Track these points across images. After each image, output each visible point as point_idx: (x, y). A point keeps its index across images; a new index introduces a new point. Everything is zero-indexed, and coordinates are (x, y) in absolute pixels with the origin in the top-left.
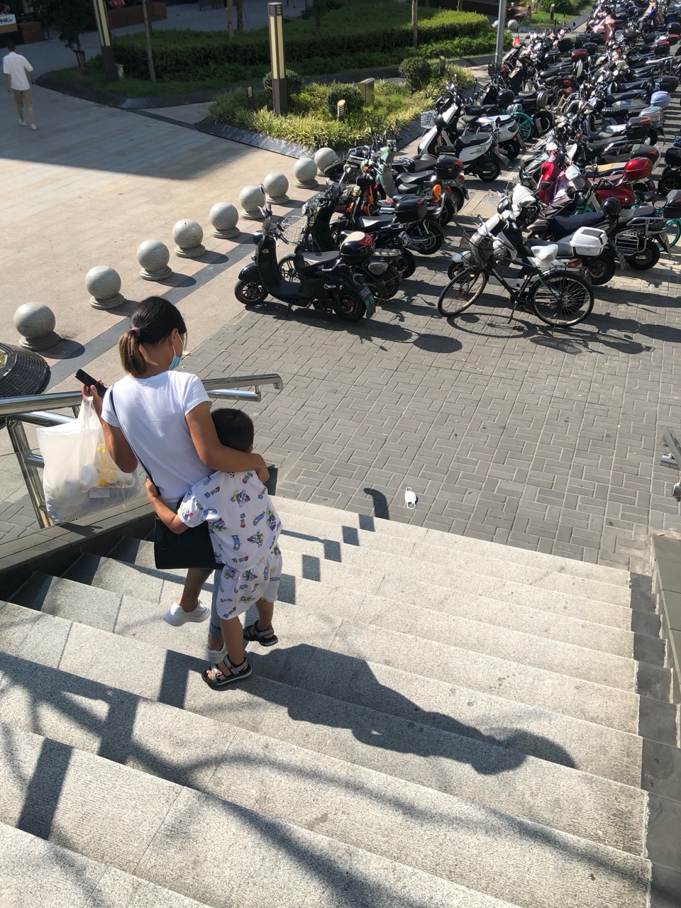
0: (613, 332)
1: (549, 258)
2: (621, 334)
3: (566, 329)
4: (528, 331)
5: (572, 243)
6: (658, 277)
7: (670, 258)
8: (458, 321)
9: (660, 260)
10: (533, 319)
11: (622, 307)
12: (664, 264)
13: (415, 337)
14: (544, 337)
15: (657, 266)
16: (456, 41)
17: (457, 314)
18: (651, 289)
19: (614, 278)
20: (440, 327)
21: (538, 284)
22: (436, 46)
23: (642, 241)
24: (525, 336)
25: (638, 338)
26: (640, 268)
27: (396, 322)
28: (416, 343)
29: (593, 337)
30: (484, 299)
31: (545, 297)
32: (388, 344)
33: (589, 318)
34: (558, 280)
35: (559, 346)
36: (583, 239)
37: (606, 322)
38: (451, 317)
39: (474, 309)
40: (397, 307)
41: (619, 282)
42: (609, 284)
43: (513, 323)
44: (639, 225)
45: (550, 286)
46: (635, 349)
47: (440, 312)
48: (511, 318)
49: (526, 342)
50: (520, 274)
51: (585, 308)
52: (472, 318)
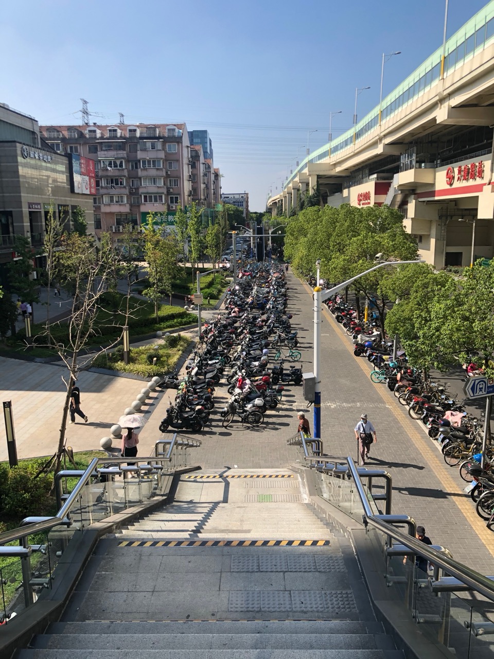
0: (270, 426)
1: (251, 408)
2: (272, 426)
3: (258, 426)
4: (248, 428)
5: (255, 403)
6: (278, 410)
7: (281, 404)
8: (228, 428)
9: (278, 405)
10: (249, 425)
11: (271, 419)
12: (279, 406)
13: (218, 433)
14: (253, 429)
15: (277, 407)
16: (175, 320)
17: (227, 426)
18: (277, 413)
19: (267, 411)
20: (224, 430)
21: (249, 415)
22: (168, 323)
23: (272, 400)
24: (248, 429)
25: (277, 426)
26: (273, 408)
27: (210, 430)
28: (219, 435)
29: (265, 428)
30: (233, 421)
31: (251, 418)
32: (211, 436)
33: (263, 423)
34: (253, 413)
35: (257, 431)
36: (258, 401)
37: (267, 423)
38: (226, 427)
39: (231, 424)
40: (208, 426)
41: (268, 412)
42: (266, 413)
43: (244, 427)
44: (270, 396)
45: (252, 415)
46: (277, 429)
47: (223, 426)
48: (243, 425)
49: (248, 431)
50: (243, 413)
51: (261, 420)
52: (231, 427)
